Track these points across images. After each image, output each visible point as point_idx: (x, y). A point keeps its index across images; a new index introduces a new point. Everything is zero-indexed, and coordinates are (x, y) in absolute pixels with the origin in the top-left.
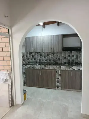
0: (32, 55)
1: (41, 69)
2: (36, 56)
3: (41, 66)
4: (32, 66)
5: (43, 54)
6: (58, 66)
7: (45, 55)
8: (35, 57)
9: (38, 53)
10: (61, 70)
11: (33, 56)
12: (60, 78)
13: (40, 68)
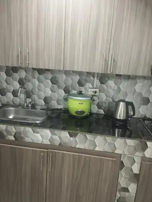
0: (17, 76)
1: (51, 147)
2: (34, 84)
3: (53, 134)
4: (13, 129)
5: (62, 78)
6: (131, 142)
7: (70, 82)
8: (29, 86)
9: (41, 71)
10: (144, 159)
11: (21, 82)
12: (132, 188)
13: (47, 142)
